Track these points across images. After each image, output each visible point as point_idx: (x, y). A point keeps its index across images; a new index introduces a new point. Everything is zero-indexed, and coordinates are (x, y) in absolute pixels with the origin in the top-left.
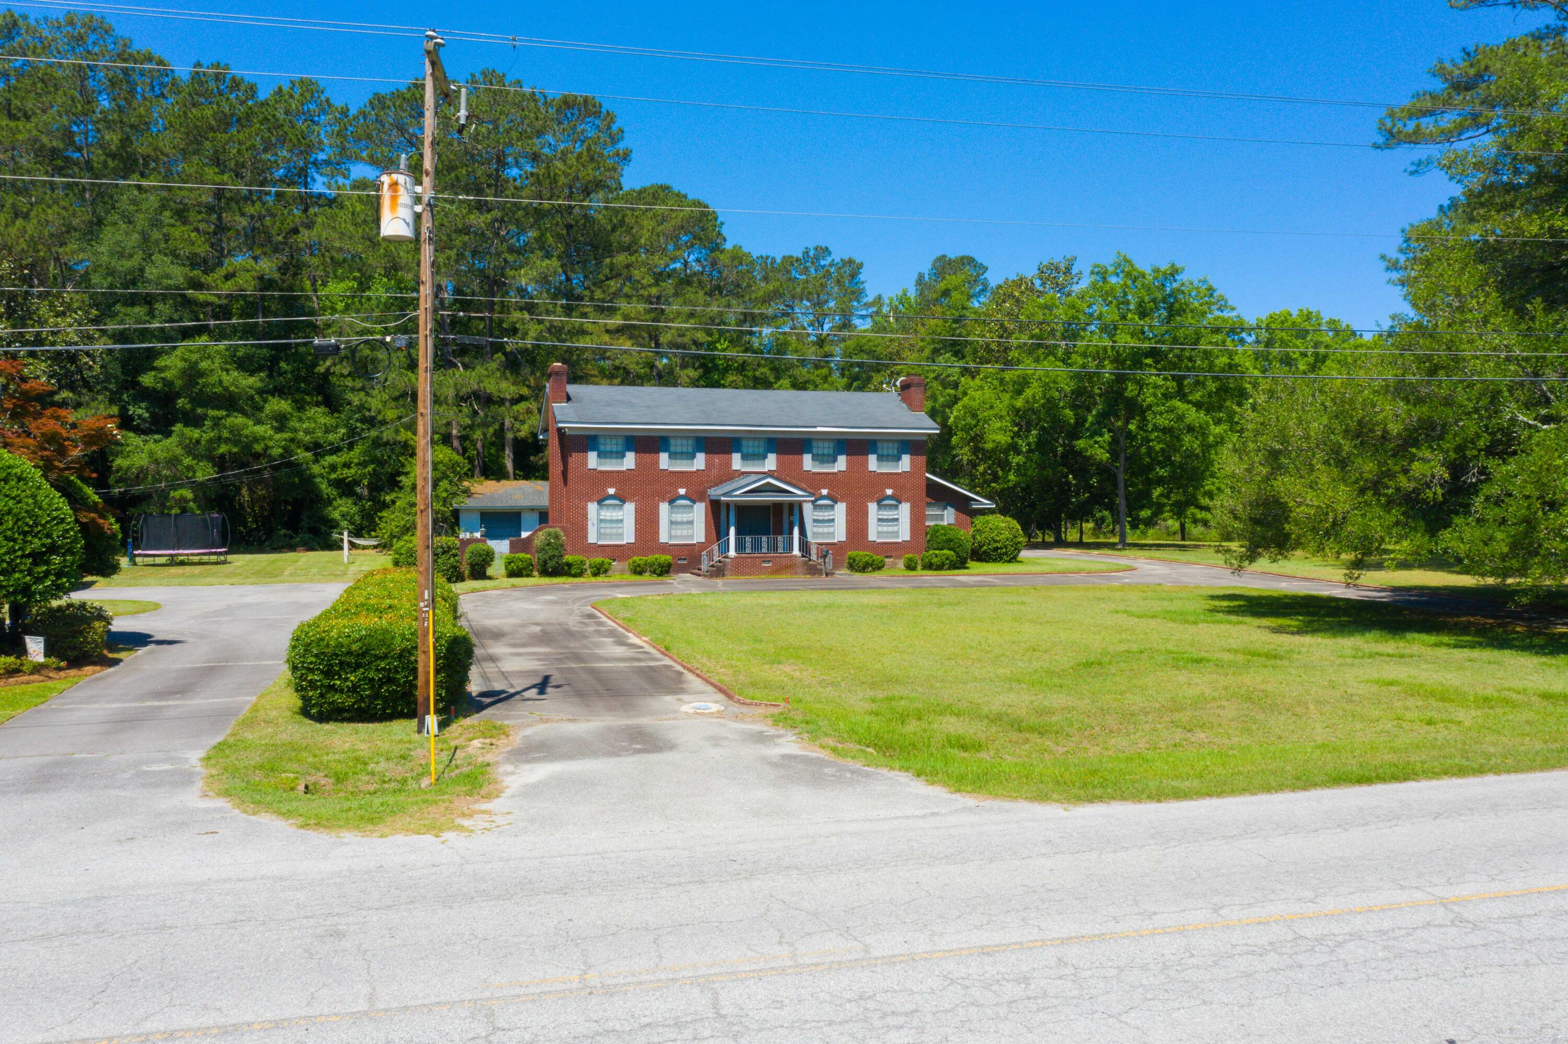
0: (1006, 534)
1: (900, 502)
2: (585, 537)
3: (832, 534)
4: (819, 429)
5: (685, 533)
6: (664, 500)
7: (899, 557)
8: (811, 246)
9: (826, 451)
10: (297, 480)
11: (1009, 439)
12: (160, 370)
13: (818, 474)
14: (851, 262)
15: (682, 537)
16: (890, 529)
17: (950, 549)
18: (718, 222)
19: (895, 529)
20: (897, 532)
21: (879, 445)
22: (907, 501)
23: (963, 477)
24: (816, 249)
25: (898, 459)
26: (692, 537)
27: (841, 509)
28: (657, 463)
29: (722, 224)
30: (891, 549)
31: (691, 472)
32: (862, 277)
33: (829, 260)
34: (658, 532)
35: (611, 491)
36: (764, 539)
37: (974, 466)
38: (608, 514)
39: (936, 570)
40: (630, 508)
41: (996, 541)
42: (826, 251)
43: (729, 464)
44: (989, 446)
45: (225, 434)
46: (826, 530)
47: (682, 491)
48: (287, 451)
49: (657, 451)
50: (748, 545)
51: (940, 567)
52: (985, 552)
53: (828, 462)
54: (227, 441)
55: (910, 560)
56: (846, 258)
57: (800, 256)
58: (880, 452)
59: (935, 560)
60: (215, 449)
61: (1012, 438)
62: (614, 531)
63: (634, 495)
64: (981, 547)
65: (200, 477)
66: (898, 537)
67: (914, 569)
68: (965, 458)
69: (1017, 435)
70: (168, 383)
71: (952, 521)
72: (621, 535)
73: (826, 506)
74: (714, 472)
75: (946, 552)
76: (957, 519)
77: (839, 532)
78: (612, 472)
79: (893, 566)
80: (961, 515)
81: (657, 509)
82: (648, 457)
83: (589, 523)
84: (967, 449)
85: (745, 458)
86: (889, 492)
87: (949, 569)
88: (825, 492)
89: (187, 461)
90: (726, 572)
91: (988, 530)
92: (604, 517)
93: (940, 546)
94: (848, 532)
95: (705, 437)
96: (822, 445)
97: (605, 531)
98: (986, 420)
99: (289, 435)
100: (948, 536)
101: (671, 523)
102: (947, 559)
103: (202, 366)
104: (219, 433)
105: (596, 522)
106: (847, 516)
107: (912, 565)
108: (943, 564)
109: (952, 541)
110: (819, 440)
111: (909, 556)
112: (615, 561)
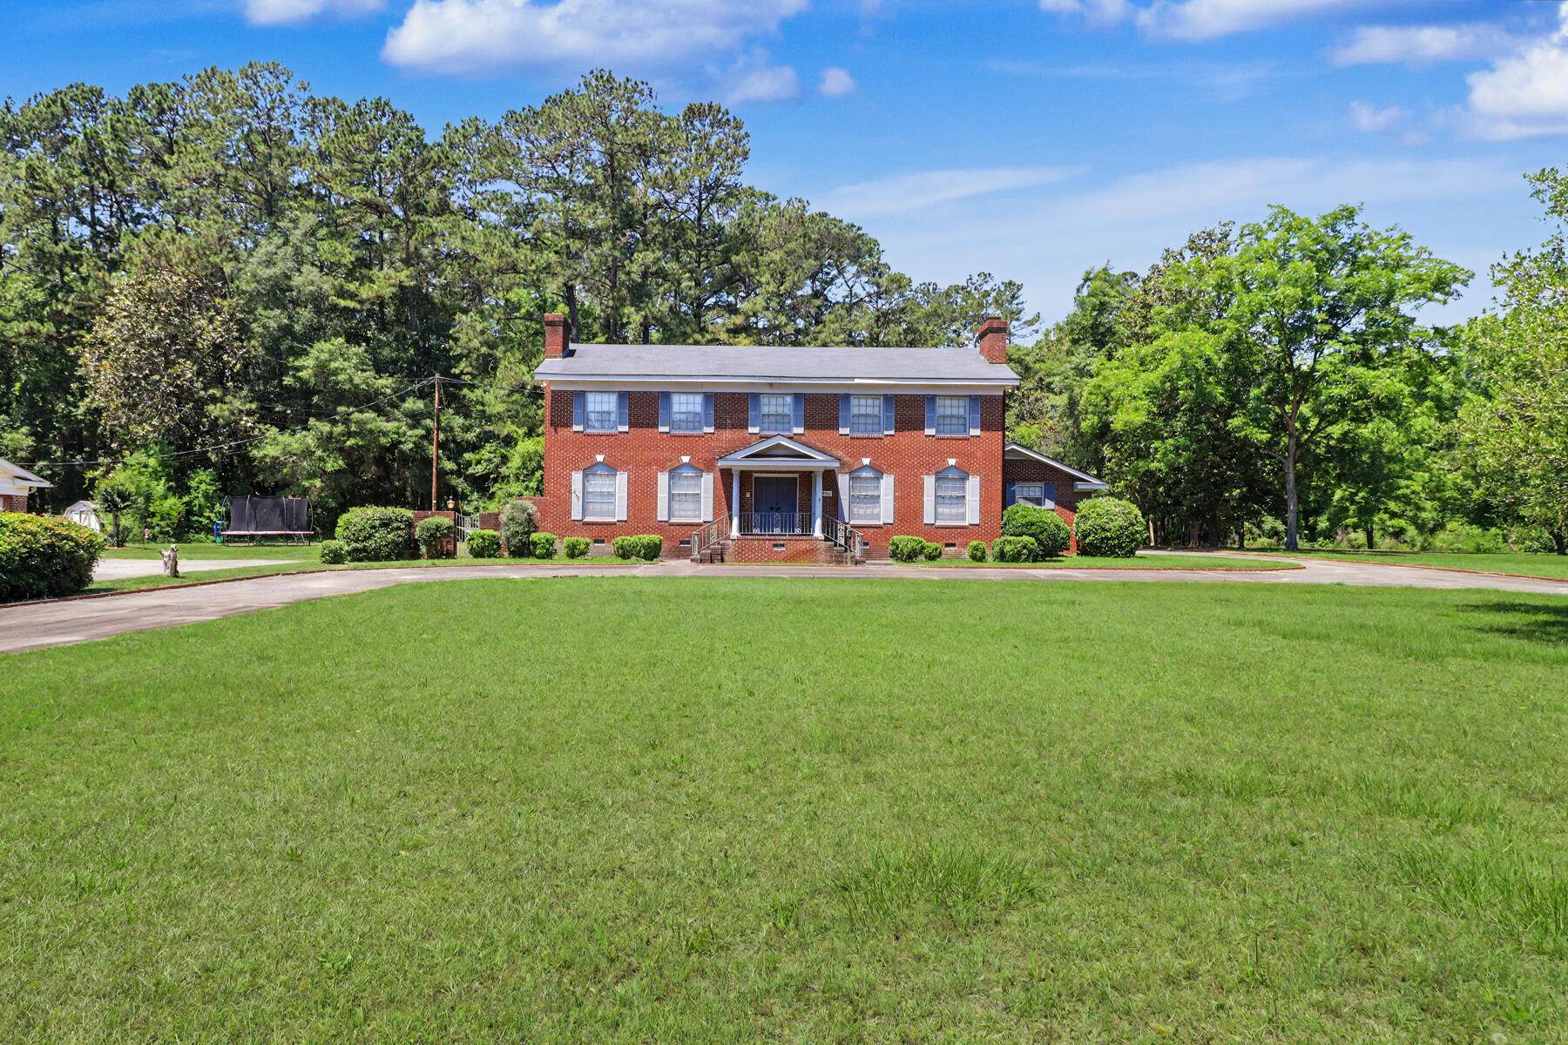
0: (1121, 521)
1: (967, 475)
2: (569, 513)
3: (878, 517)
4: (857, 381)
5: (690, 509)
6: (662, 470)
7: (963, 545)
8: (974, 274)
9: (869, 411)
13: (858, 438)
14: (1010, 283)
15: (687, 514)
16: (952, 510)
17: (1030, 535)
18: (880, 250)
19: (961, 510)
20: (963, 514)
21: (940, 402)
22: (977, 473)
24: (978, 275)
25: (966, 420)
26: (698, 514)
27: (887, 483)
28: (656, 424)
29: (883, 251)
30: (953, 535)
31: (697, 436)
33: (991, 284)
34: (655, 508)
35: (600, 459)
36: (777, 516)
38: (597, 485)
39: (1009, 561)
40: (622, 478)
41: (1104, 529)
43: (744, 425)
45: (353, 428)
46: (868, 510)
47: (686, 460)
48: (419, 447)
49: (655, 411)
50: (757, 524)
51: (1016, 558)
52: (1090, 544)
53: (873, 424)
54: (356, 435)
55: (976, 548)
56: (1006, 280)
57: (965, 285)
58: (940, 411)
59: (1008, 548)
60: (344, 442)
62: (605, 507)
63: (628, 464)
64: (1085, 537)
65: (329, 468)
66: (964, 519)
67: (983, 560)
70: (304, 382)
71: (1052, 506)
72: (612, 512)
73: (868, 480)
74: (726, 435)
75: (1025, 538)
76: (1057, 503)
77: (885, 512)
78: (601, 436)
79: (957, 556)
80: (1064, 500)
81: (655, 479)
82: (646, 417)
83: (573, 496)
85: (763, 418)
86: (952, 462)
87: (1027, 559)
88: (866, 461)
89: (319, 453)
90: (726, 558)
91: (1094, 515)
92: (590, 490)
93: (1018, 531)
94: (897, 511)
95: (716, 394)
96: (863, 402)
97: (591, 506)
98: (1119, 402)
99: (421, 432)
100: (1030, 518)
101: (671, 497)
102: (1024, 547)
103: (333, 365)
104: (348, 427)
105: (580, 495)
106: (895, 491)
107: (979, 554)
108: (1019, 554)
109: (1033, 524)
110: (858, 396)
111: (974, 543)
112: (603, 542)
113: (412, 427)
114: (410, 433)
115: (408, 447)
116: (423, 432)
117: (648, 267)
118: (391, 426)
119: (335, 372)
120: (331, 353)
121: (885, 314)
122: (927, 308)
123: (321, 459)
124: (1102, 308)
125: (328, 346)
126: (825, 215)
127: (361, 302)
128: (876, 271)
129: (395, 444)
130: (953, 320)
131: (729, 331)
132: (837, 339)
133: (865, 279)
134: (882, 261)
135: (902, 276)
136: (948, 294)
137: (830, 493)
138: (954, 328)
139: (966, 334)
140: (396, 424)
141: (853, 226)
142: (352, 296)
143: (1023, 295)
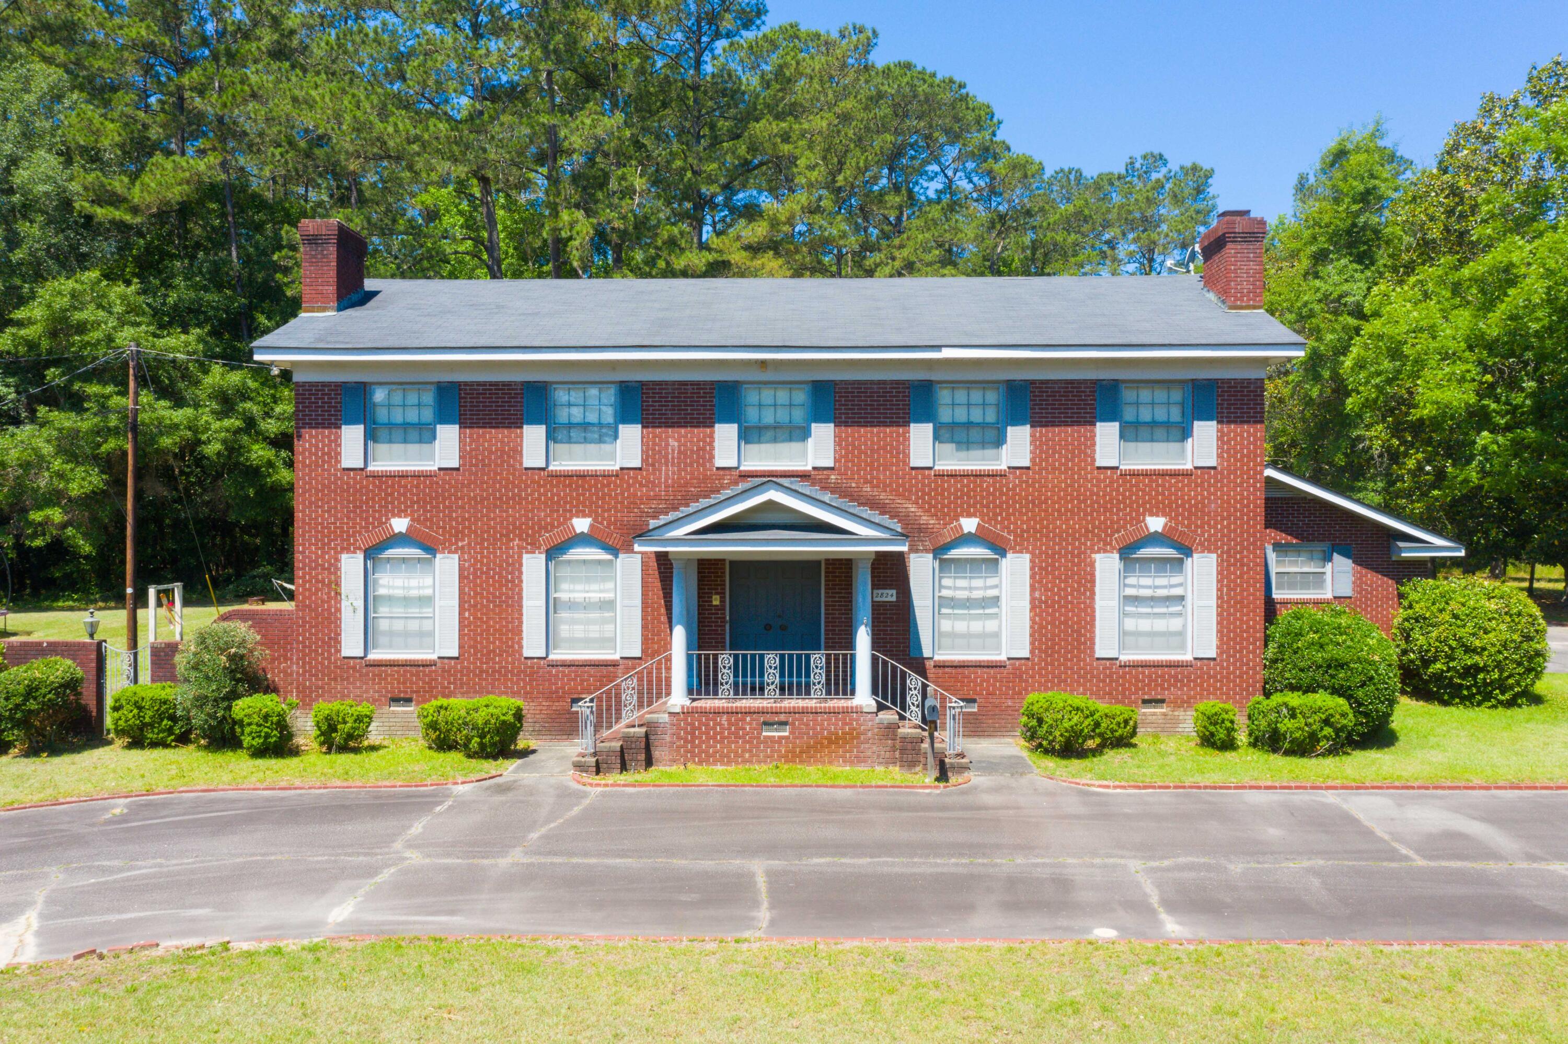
0: (1501, 632)
1: (1188, 551)
2: (335, 640)
3: (993, 638)
4: (947, 353)
5: (594, 631)
6: (534, 547)
7: (1186, 703)
8: (1138, 155)
9: (976, 416)
10: (251, 492)
11: (1473, 399)
12: (20, 324)
13: (953, 475)
14: (1195, 168)
15: (587, 642)
16: (1160, 625)
17: (1337, 691)
18: (995, 120)
19: (1175, 624)
20: (1181, 634)
21: (1128, 395)
22: (1207, 548)
23: (1373, 479)
24: (1144, 157)
25: (1185, 433)
26: (610, 642)
27: (1016, 570)
28: (517, 452)
29: (1000, 123)
30: (1159, 682)
31: (606, 475)
32: (1212, 191)
33: (1164, 170)
34: (518, 631)
35: (400, 525)
36: (771, 659)
37: (1394, 457)
38: (399, 582)
39: (1288, 753)
40: (446, 568)
41: (1469, 650)
42: (1160, 159)
43: (706, 452)
44: (1426, 411)
46: (976, 626)
47: (582, 525)
48: (233, 449)
49: (516, 422)
50: (726, 675)
51: (1304, 746)
52: (1438, 677)
53: (983, 445)
54: (116, 432)
55: (1213, 720)
56: (1188, 164)
57: (1123, 172)
58: (1129, 414)
59: (1286, 725)
60: (99, 445)
61: (1480, 395)
62: (413, 625)
63: (458, 534)
64: (1426, 663)
65: (75, 489)
66: (1182, 647)
67: (1228, 745)
68: (1377, 444)
69: (1488, 391)
70: (32, 345)
71: (1346, 589)
72: (426, 636)
73: (974, 563)
74: (667, 473)
75: (1322, 699)
76: (1358, 584)
77: (1011, 634)
78: (403, 476)
79: (1169, 727)
80: (1372, 577)
81: (517, 567)
82: (496, 436)
83: (344, 604)
84: (1380, 427)
85: (747, 435)
86: (1156, 524)
87: (1332, 752)
88: (969, 525)
89: (57, 464)
90: (656, 754)
91: (1446, 616)
92: (382, 591)
93: (1306, 678)
94: (1038, 633)
95: (642, 384)
96: (961, 396)
97: (383, 625)
98: (1420, 363)
99: (234, 422)
100: (1333, 652)
101: (551, 606)
102: (1327, 722)
103: (78, 316)
104: (106, 419)
105: (360, 604)
106: (1033, 589)
107: (1222, 735)
108: (1314, 738)
109: (1341, 665)
110: (954, 385)
111: (1210, 705)
112: (408, 701)
113: (220, 415)
114: (216, 425)
115: (213, 449)
116: (238, 423)
117: (600, 142)
118: (180, 415)
119: (81, 328)
120: (74, 295)
121: (1002, 218)
122: (1065, 208)
123: (61, 475)
124: (1367, 198)
125: (71, 284)
126: (908, 66)
127: (135, 210)
128: (987, 152)
129: (192, 446)
130: (1106, 225)
131: (748, 248)
132: (928, 258)
133: (970, 165)
134: (998, 138)
135: (1028, 162)
136: (1098, 186)
137: (890, 595)
138: (1107, 236)
139: (1123, 249)
140: (189, 412)
141: (951, 81)
142: (115, 200)
143: (1215, 187)
